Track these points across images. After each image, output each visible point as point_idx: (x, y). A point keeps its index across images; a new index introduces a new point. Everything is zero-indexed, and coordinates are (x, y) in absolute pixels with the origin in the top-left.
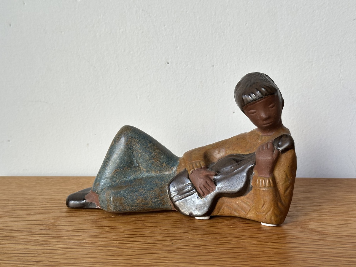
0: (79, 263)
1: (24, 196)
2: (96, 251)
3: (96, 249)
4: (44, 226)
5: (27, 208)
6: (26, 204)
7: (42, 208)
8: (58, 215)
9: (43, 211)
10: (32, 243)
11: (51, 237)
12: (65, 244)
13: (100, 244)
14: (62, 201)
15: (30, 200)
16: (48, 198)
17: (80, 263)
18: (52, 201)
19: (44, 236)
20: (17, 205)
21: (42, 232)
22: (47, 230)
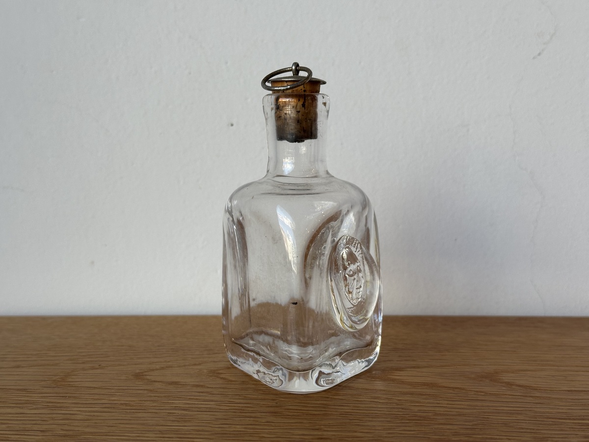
0: (117, 432)
2: (145, 415)
3: (145, 413)
4: (48, 382)
5: (14, 358)
6: (11, 353)
8: (72, 367)
9: (43, 362)
10: (29, 405)
11: (62, 397)
12: (89, 406)
13: (151, 405)
14: (75, 349)
15: (17, 347)
16: (50, 344)
17: (120, 432)
18: (57, 349)
19: (50, 396)
21: (45, 390)
22: (54, 387)
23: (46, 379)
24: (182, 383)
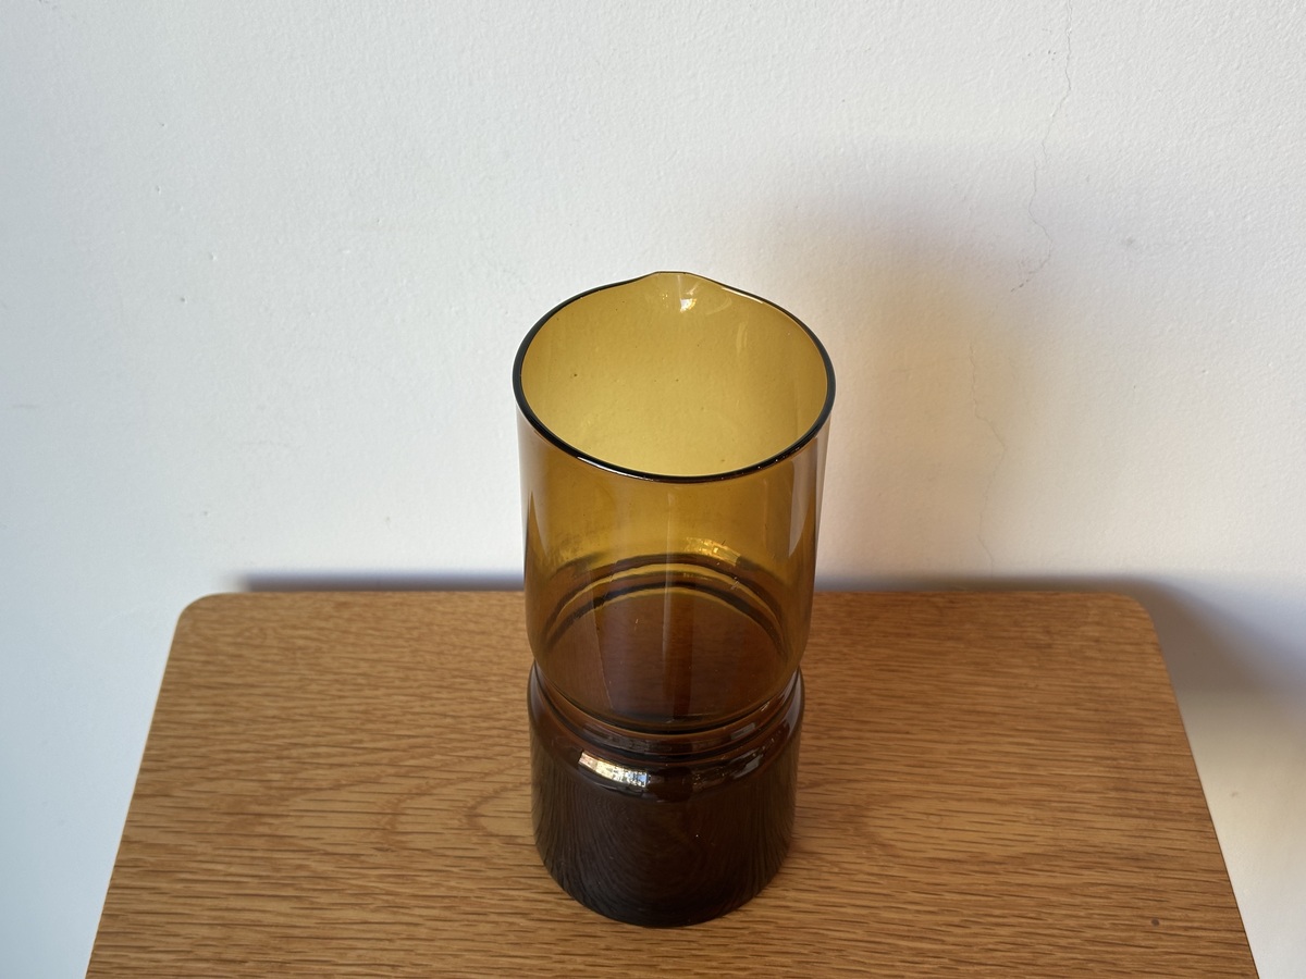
1: (306, 699)
2: (486, 928)
3: (487, 922)
4: (378, 833)
5: (329, 755)
6: (322, 740)
7: (359, 759)
8: (397, 789)
9: (362, 769)
10: (370, 900)
13: (492, 902)
14: (392, 726)
15: (325, 719)
16: (362, 708)
18: (370, 726)
19: (386, 876)
20: (305, 746)
21: (380, 858)
22: (387, 850)
23: (375, 826)
24: (520, 841)
